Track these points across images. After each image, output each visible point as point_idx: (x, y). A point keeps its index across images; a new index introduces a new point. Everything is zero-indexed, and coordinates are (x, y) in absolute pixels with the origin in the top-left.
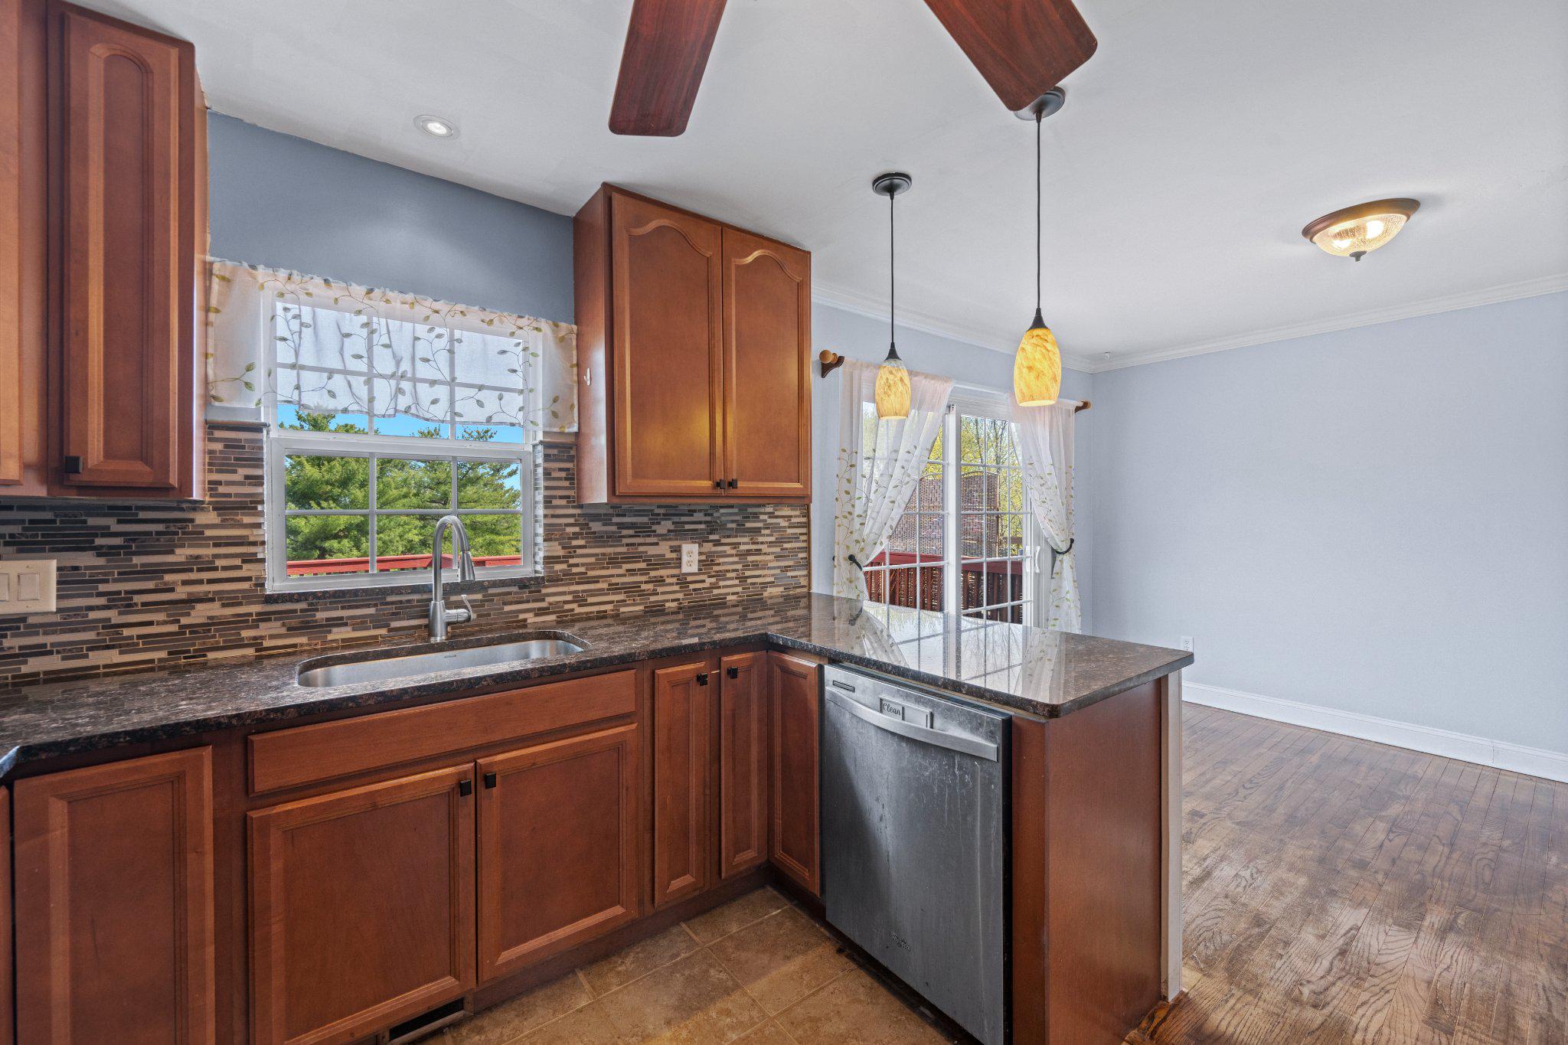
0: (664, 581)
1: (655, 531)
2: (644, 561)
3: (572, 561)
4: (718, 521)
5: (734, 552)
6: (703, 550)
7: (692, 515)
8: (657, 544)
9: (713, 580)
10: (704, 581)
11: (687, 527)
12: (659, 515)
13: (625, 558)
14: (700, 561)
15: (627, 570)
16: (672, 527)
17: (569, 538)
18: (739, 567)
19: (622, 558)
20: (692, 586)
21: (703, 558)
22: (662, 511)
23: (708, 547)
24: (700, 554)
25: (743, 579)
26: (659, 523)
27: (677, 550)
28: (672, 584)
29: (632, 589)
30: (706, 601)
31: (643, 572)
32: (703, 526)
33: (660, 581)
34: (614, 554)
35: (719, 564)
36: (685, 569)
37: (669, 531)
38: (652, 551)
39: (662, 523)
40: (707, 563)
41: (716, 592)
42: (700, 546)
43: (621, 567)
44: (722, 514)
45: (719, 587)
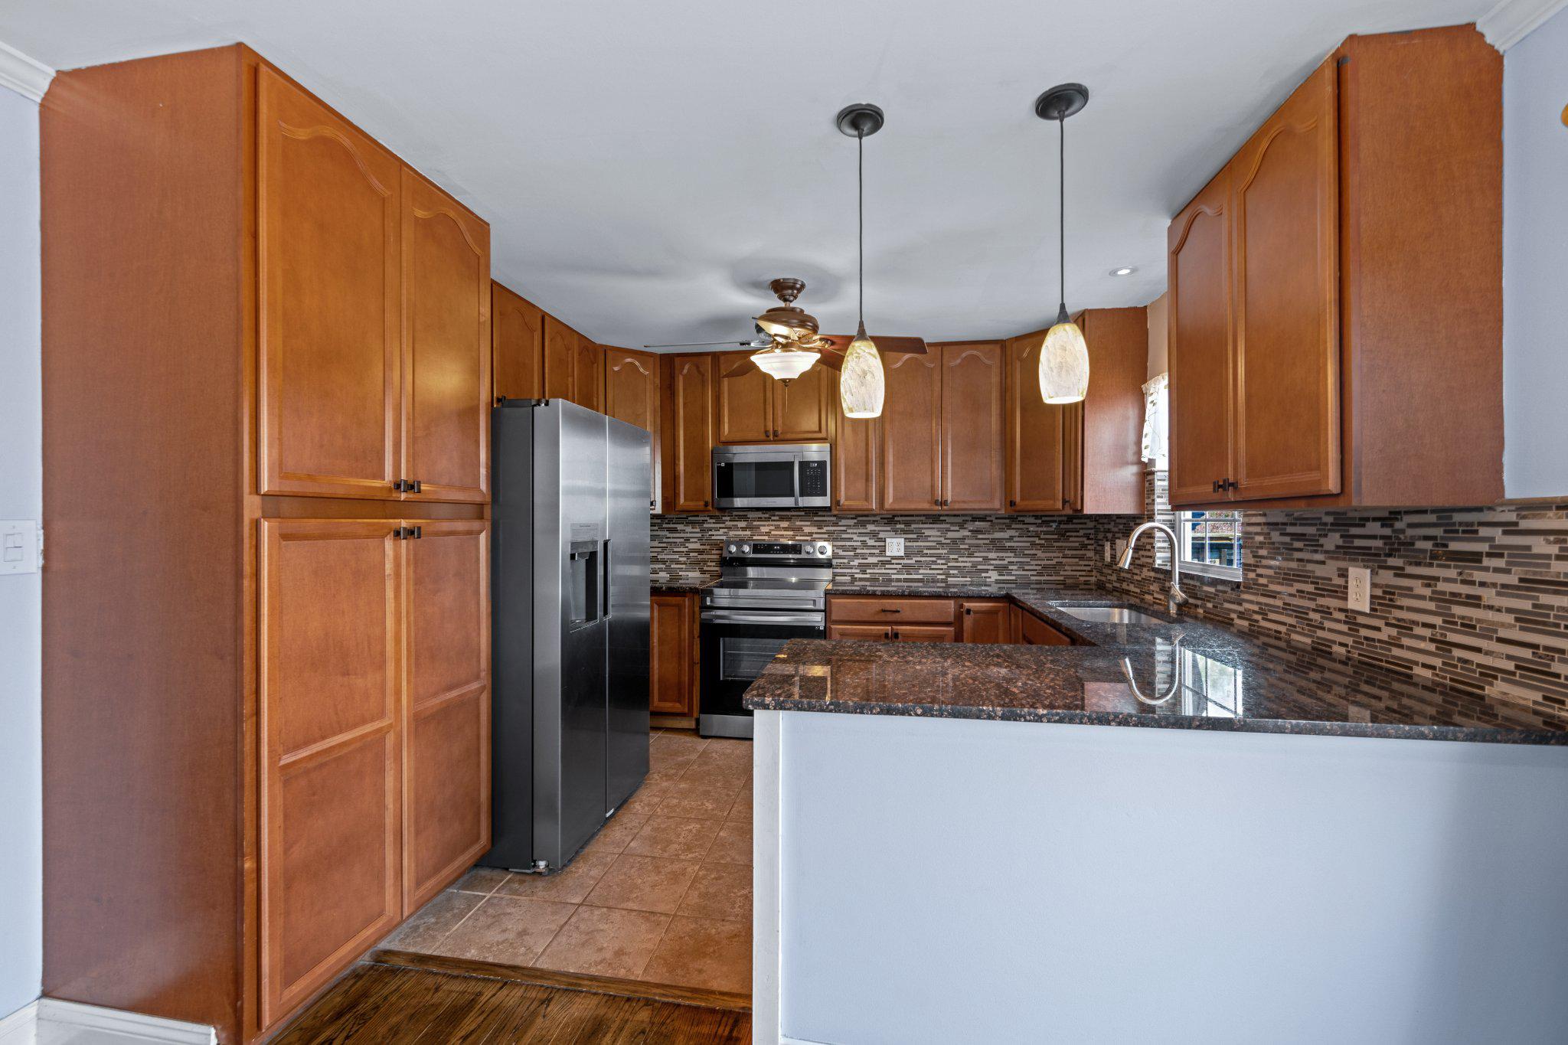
0: (1331, 614)
1: (1322, 546)
2: (1312, 583)
3: (1260, 571)
4: (1402, 536)
5: (1427, 592)
6: (1378, 580)
7: (1364, 526)
8: (1323, 563)
9: (1394, 632)
10: (1378, 629)
11: (1358, 543)
12: (1325, 524)
13: (1298, 576)
14: (1372, 597)
15: (1298, 591)
16: (1340, 542)
17: (1258, 548)
18: (1438, 621)
19: (1294, 575)
20: (1364, 632)
21: (1379, 592)
22: (1330, 519)
23: (1387, 577)
24: (1374, 585)
25: (1444, 646)
26: (1326, 536)
27: (1343, 574)
28: (1338, 621)
29: (1301, 614)
30: (1381, 661)
31: (1313, 597)
32: (1379, 543)
33: (1326, 612)
34: (1288, 569)
35: (1401, 608)
36: (1351, 605)
37: (1338, 547)
38: (1320, 571)
39: (1330, 534)
40: (1383, 600)
41: (1396, 651)
42: (1374, 573)
43: (1292, 586)
44: (1411, 526)
45: (1401, 646)
